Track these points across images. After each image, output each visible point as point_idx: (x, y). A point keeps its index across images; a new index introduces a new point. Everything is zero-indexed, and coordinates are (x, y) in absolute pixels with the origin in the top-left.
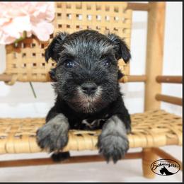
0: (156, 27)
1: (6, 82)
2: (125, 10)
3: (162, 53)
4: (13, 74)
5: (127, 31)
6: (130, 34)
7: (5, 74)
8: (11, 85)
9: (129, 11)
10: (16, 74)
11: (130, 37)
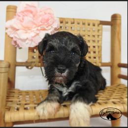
0: (117, 35)
1: (27, 67)
2: (98, 25)
3: (120, 49)
4: (32, 62)
5: (100, 37)
6: (101, 38)
7: (27, 62)
8: (31, 68)
9: (100, 26)
10: (34, 62)
11: (101, 41)
